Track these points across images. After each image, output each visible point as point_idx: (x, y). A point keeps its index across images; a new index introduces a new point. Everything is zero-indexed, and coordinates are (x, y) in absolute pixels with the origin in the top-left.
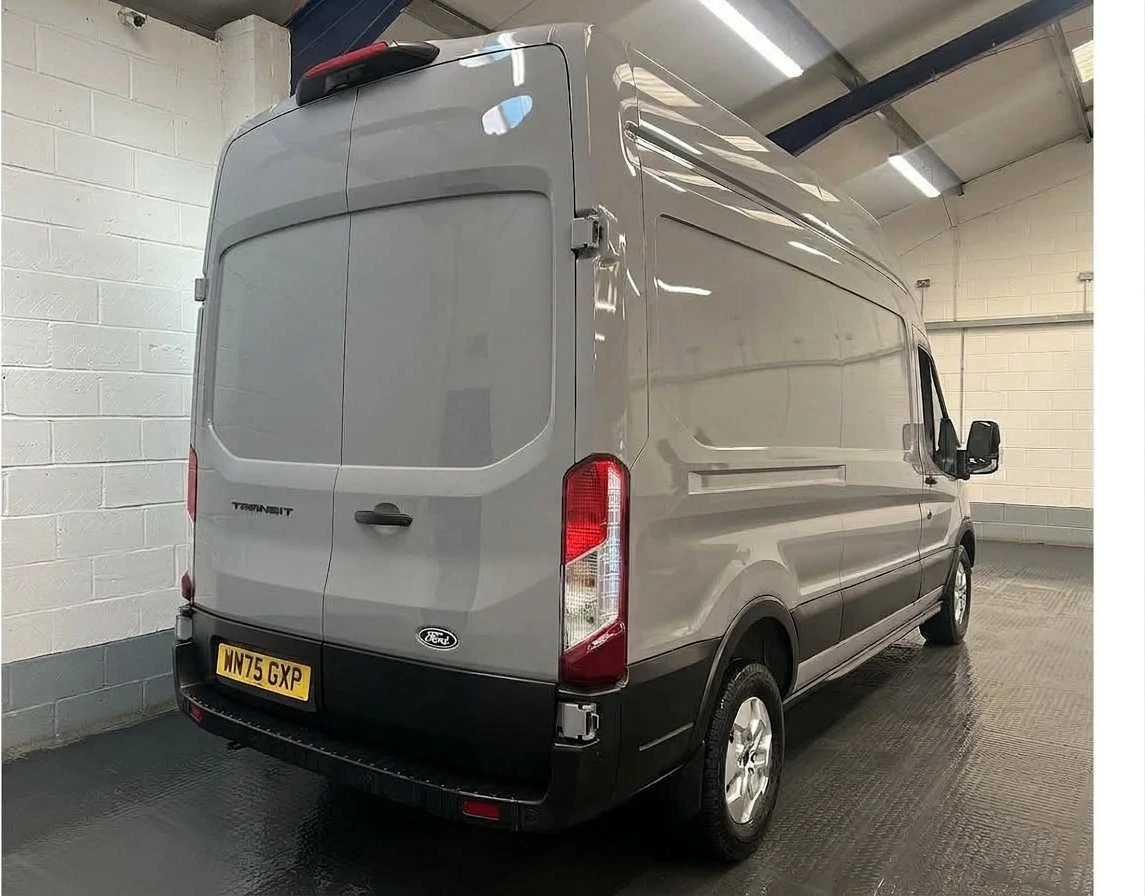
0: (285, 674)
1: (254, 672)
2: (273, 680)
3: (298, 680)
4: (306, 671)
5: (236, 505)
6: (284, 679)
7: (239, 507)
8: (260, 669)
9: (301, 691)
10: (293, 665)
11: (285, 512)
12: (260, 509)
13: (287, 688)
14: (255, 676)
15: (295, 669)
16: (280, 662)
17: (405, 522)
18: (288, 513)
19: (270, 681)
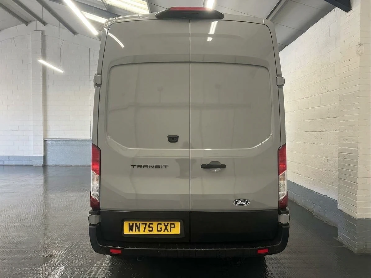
0: (166, 226)
2: (159, 229)
3: (174, 227)
5: (133, 166)
9: (176, 231)
15: (171, 224)
16: (163, 223)
17: (223, 167)
19: (158, 231)
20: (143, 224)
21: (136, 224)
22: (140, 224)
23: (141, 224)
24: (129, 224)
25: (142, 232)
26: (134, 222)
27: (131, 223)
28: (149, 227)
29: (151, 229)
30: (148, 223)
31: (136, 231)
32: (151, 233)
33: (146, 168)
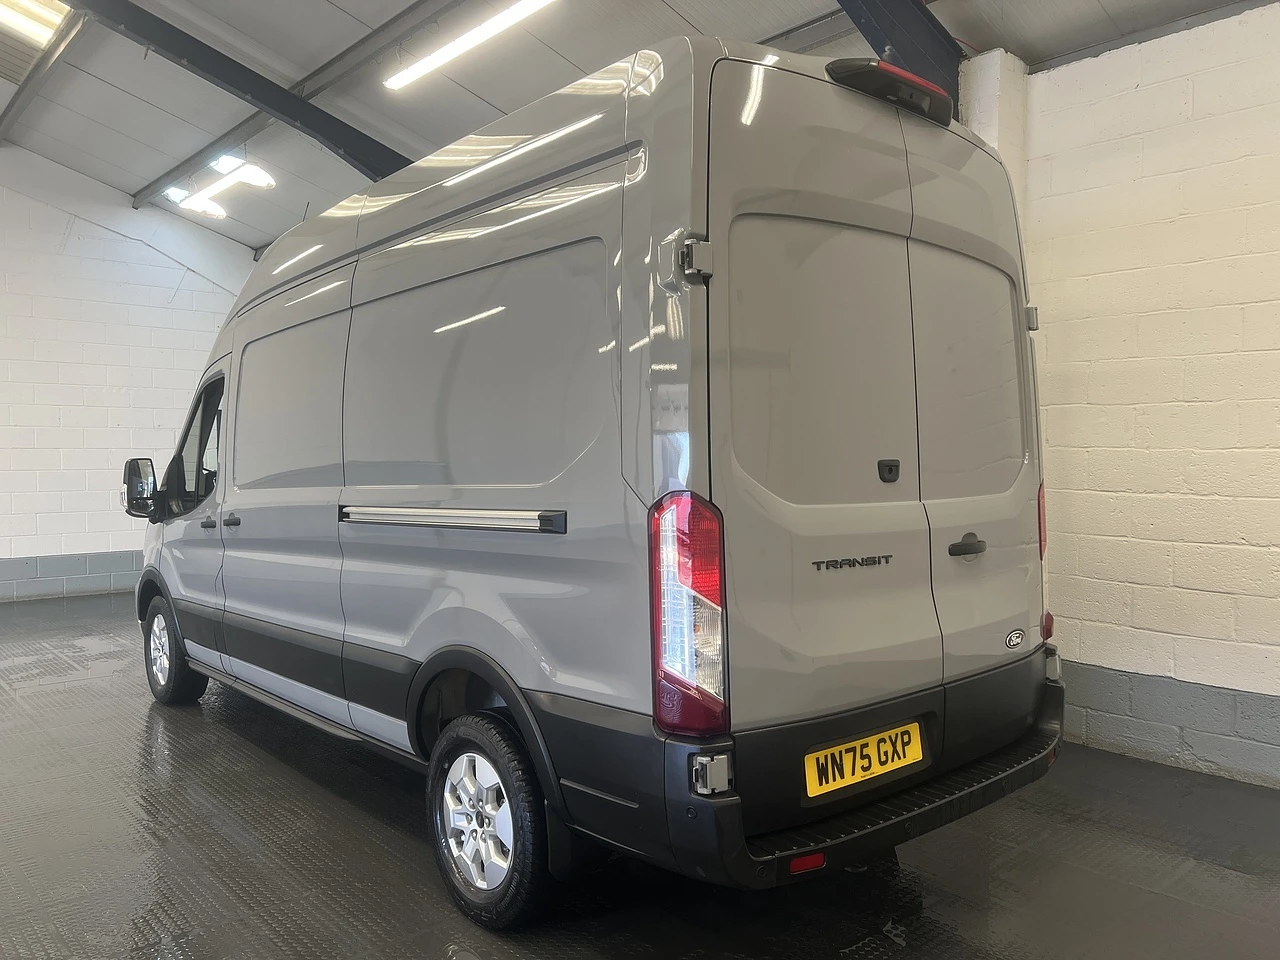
0: (894, 745)
1: (860, 763)
2: (883, 758)
3: (909, 743)
4: (914, 729)
5: (818, 565)
6: (895, 751)
7: (823, 567)
8: (868, 757)
10: (899, 730)
11: (883, 561)
12: (852, 563)
13: (899, 758)
14: (862, 767)
15: (903, 734)
18: (887, 562)
20: (847, 751)
21: (833, 755)
22: (841, 752)
23: (843, 752)
24: (818, 759)
25: (849, 780)
26: (828, 752)
27: (821, 755)
28: (863, 757)
29: (866, 764)
30: (857, 744)
31: (834, 780)
32: (868, 775)
33: (846, 568)
